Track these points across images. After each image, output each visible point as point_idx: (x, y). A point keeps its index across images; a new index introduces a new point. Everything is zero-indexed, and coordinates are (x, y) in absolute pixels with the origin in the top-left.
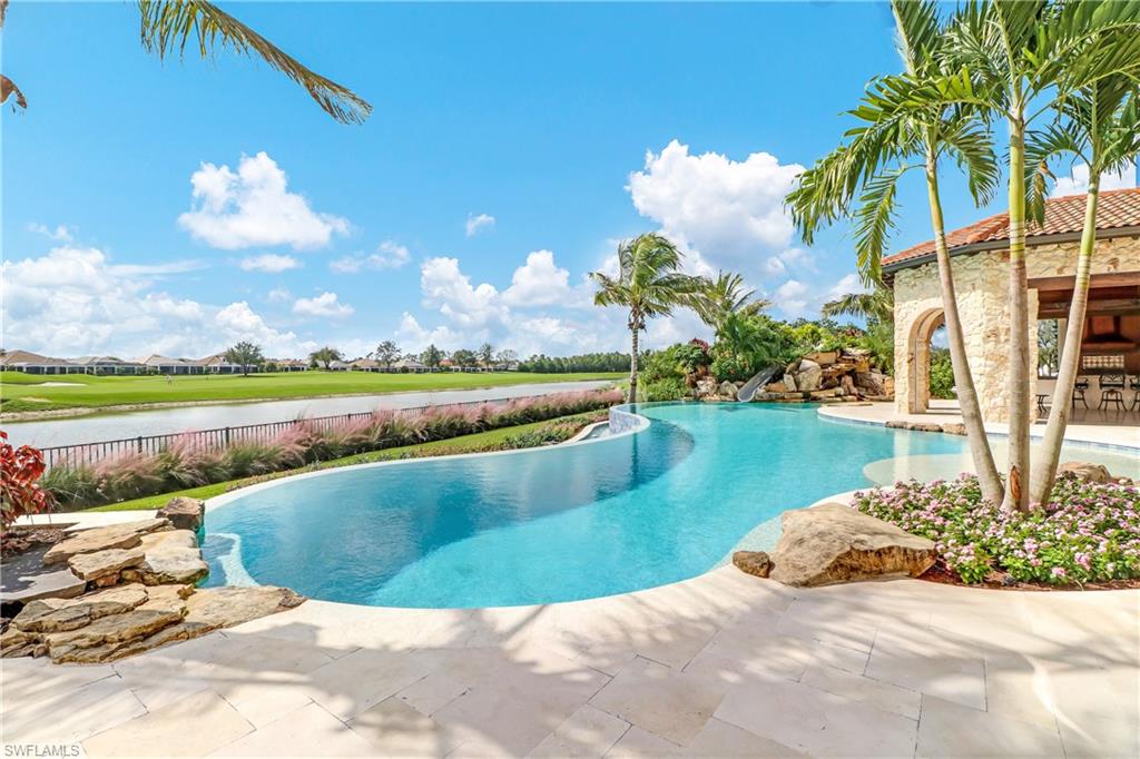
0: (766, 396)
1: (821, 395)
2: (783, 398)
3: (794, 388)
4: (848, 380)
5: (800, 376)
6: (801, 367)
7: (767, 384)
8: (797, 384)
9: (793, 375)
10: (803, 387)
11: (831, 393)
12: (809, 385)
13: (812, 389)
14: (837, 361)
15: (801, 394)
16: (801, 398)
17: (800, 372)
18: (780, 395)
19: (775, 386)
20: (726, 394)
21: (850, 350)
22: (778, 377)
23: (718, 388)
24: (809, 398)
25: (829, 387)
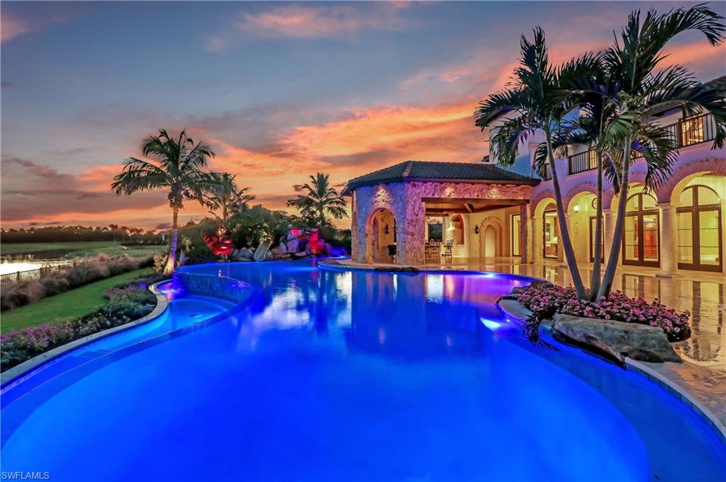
1: (298, 254)
2: (281, 258)
5: (288, 244)
6: (289, 238)
7: (270, 248)
8: (287, 248)
9: (284, 243)
10: (290, 250)
11: (303, 254)
12: (293, 250)
13: (294, 252)
14: (303, 235)
15: (289, 255)
16: (290, 257)
17: (288, 241)
18: (280, 256)
19: (275, 250)
20: (244, 257)
21: (308, 229)
22: (276, 244)
23: (238, 253)
24: (294, 257)
25: (302, 250)
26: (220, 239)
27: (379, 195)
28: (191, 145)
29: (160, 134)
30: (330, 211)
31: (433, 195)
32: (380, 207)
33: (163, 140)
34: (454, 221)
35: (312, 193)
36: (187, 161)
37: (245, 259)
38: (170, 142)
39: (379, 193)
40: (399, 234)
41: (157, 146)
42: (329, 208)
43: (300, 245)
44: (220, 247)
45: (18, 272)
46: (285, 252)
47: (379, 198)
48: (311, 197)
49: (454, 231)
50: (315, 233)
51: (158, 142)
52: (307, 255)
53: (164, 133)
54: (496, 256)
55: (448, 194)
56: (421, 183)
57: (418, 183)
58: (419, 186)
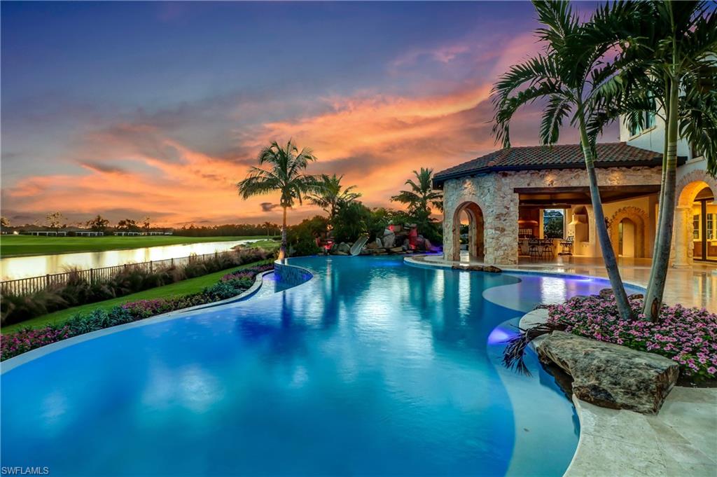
0: (367, 252)
1: (395, 250)
2: (376, 253)
3: (381, 246)
5: (384, 239)
6: (385, 233)
7: (366, 244)
8: (383, 243)
9: (381, 238)
10: (386, 245)
11: (400, 249)
12: (389, 245)
13: (390, 247)
14: (401, 231)
15: (385, 250)
16: (385, 252)
17: (384, 236)
18: (374, 250)
19: (371, 245)
20: (342, 251)
21: (407, 224)
22: (372, 239)
23: (338, 247)
24: (389, 252)
25: (398, 245)
26: (328, 234)
27: (466, 188)
28: (296, 152)
29: (271, 145)
30: (435, 206)
31: (529, 185)
32: (466, 200)
33: (275, 149)
34: (577, 213)
35: (416, 188)
36: (294, 166)
37: (343, 253)
38: (281, 152)
39: (466, 186)
40: (487, 229)
41: (271, 155)
42: (434, 203)
43: (397, 240)
44: (327, 241)
45: (172, 259)
47: (466, 191)
48: (415, 192)
49: (576, 226)
50: (414, 228)
51: (271, 151)
52: (404, 250)
53: (275, 144)
54: (635, 256)
55: (548, 183)
56: (513, 173)
57: (509, 172)
58: (510, 175)
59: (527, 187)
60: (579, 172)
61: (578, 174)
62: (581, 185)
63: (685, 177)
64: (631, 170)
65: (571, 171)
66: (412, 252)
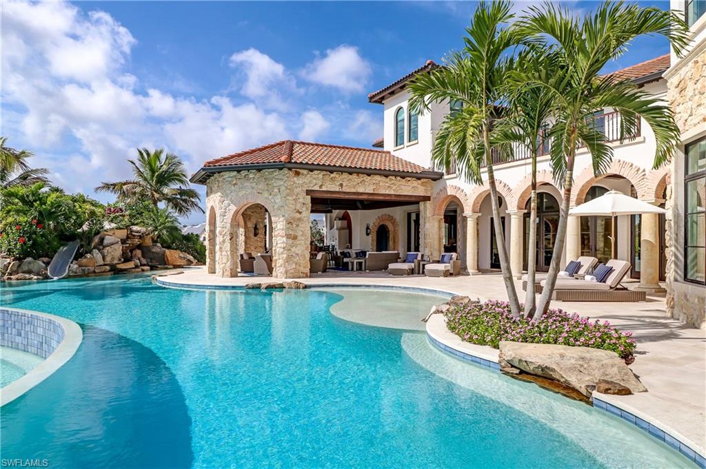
0: (79, 272)
2: (94, 272)
3: (101, 261)
4: (138, 253)
5: (105, 251)
6: (105, 242)
7: (76, 259)
8: (104, 258)
9: (99, 250)
10: (108, 260)
11: (131, 265)
12: (113, 259)
13: (116, 262)
14: (129, 238)
15: (107, 267)
16: (110, 271)
17: (104, 247)
18: (92, 269)
19: (84, 260)
24: (116, 272)
25: (127, 260)
31: (321, 187)
37: (33, 275)
40: (276, 236)
43: (124, 253)
46: (102, 263)
50: (147, 233)
52: (137, 267)
56: (305, 172)
57: (301, 171)
58: (303, 174)
59: (318, 189)
60: (365, 178)
61: (364, 180)
62: (366, 192)
63: (441, 190)
64: (404, 180)
65: (358, 176)
66: (149, 268)
